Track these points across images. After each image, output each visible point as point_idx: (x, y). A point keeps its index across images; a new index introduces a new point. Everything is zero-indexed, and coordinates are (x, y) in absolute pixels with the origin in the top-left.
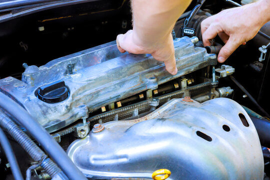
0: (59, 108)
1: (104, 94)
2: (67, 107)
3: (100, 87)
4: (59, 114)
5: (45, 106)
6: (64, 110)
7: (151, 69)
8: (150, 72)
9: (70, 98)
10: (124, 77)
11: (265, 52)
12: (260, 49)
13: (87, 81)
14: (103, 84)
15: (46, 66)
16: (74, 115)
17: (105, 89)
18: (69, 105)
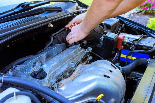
0: (45, 81)
1: (58, 72)
2: (48, 80)
3: (56, 69)
4: (46, 84)
5: (40, 81)
6: (47, 82)
7: (70, 59)
8: (70, 60)
9: (48, 76)
10: (62, 64)
11: (103, 39)
12: (100, 38)
13: (51, 67)
14: (56, 68)
15: (24, 64)
16: (51, 84)
17: (58, 70)
18: (48, 79)
